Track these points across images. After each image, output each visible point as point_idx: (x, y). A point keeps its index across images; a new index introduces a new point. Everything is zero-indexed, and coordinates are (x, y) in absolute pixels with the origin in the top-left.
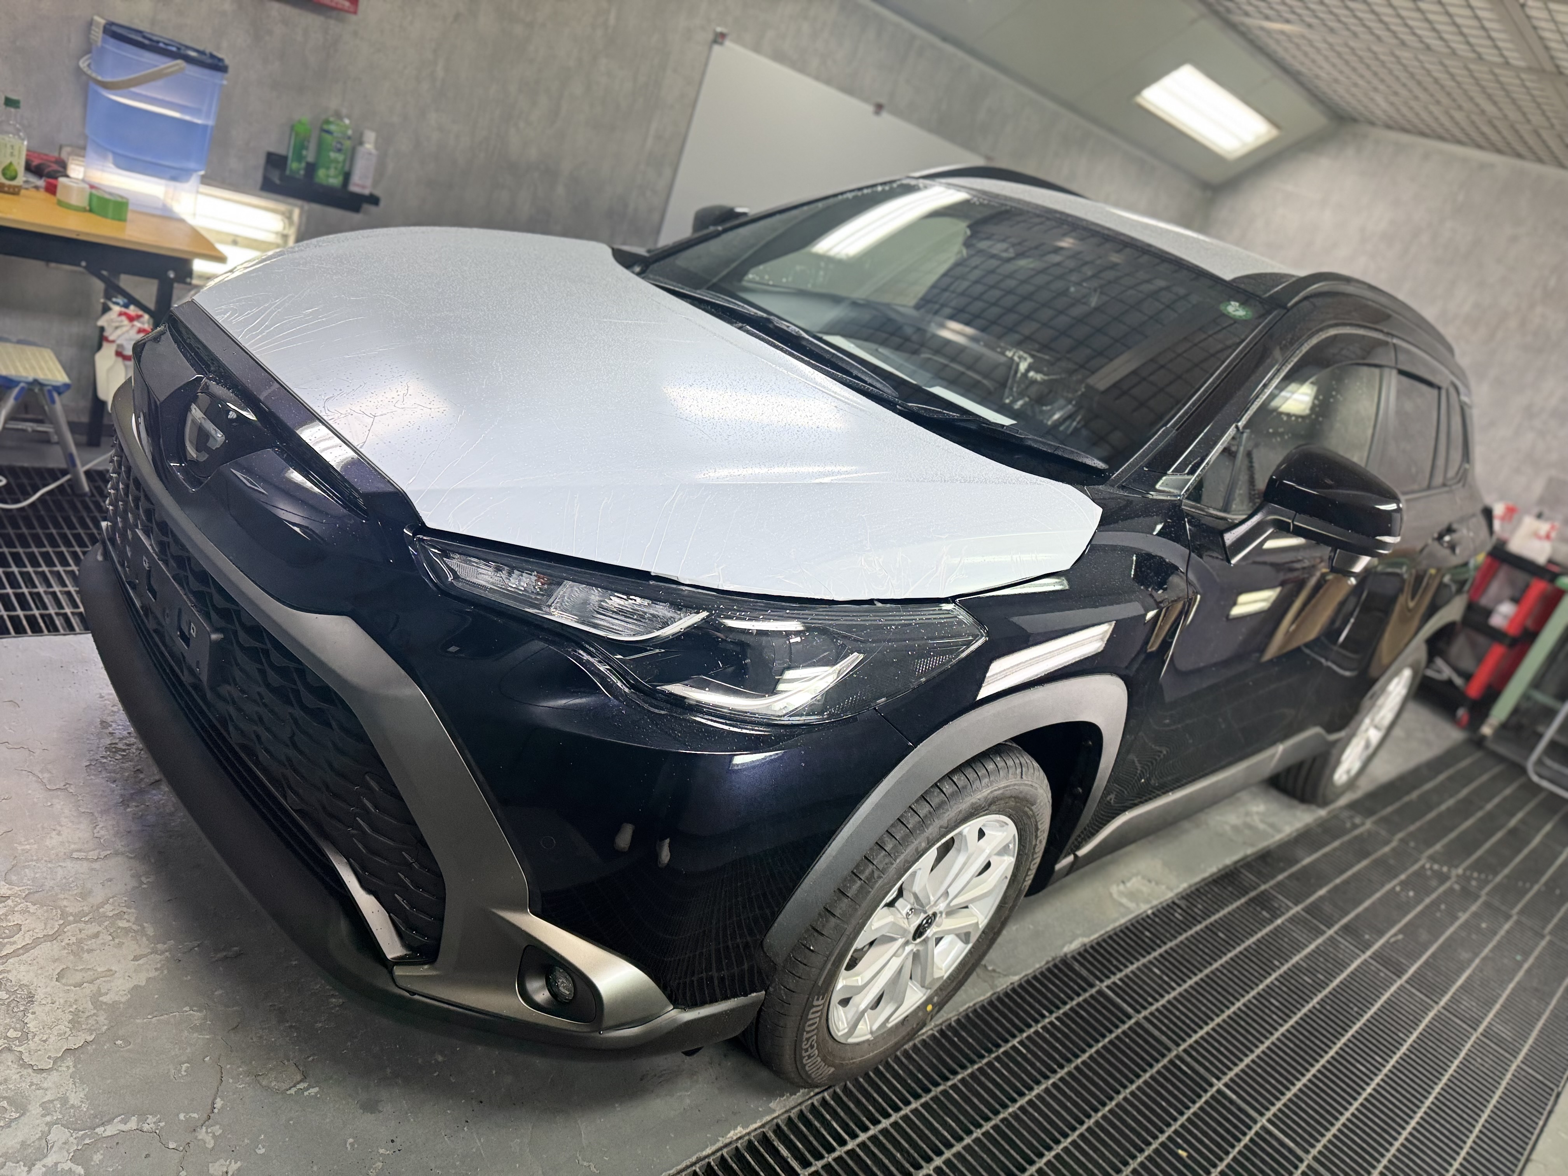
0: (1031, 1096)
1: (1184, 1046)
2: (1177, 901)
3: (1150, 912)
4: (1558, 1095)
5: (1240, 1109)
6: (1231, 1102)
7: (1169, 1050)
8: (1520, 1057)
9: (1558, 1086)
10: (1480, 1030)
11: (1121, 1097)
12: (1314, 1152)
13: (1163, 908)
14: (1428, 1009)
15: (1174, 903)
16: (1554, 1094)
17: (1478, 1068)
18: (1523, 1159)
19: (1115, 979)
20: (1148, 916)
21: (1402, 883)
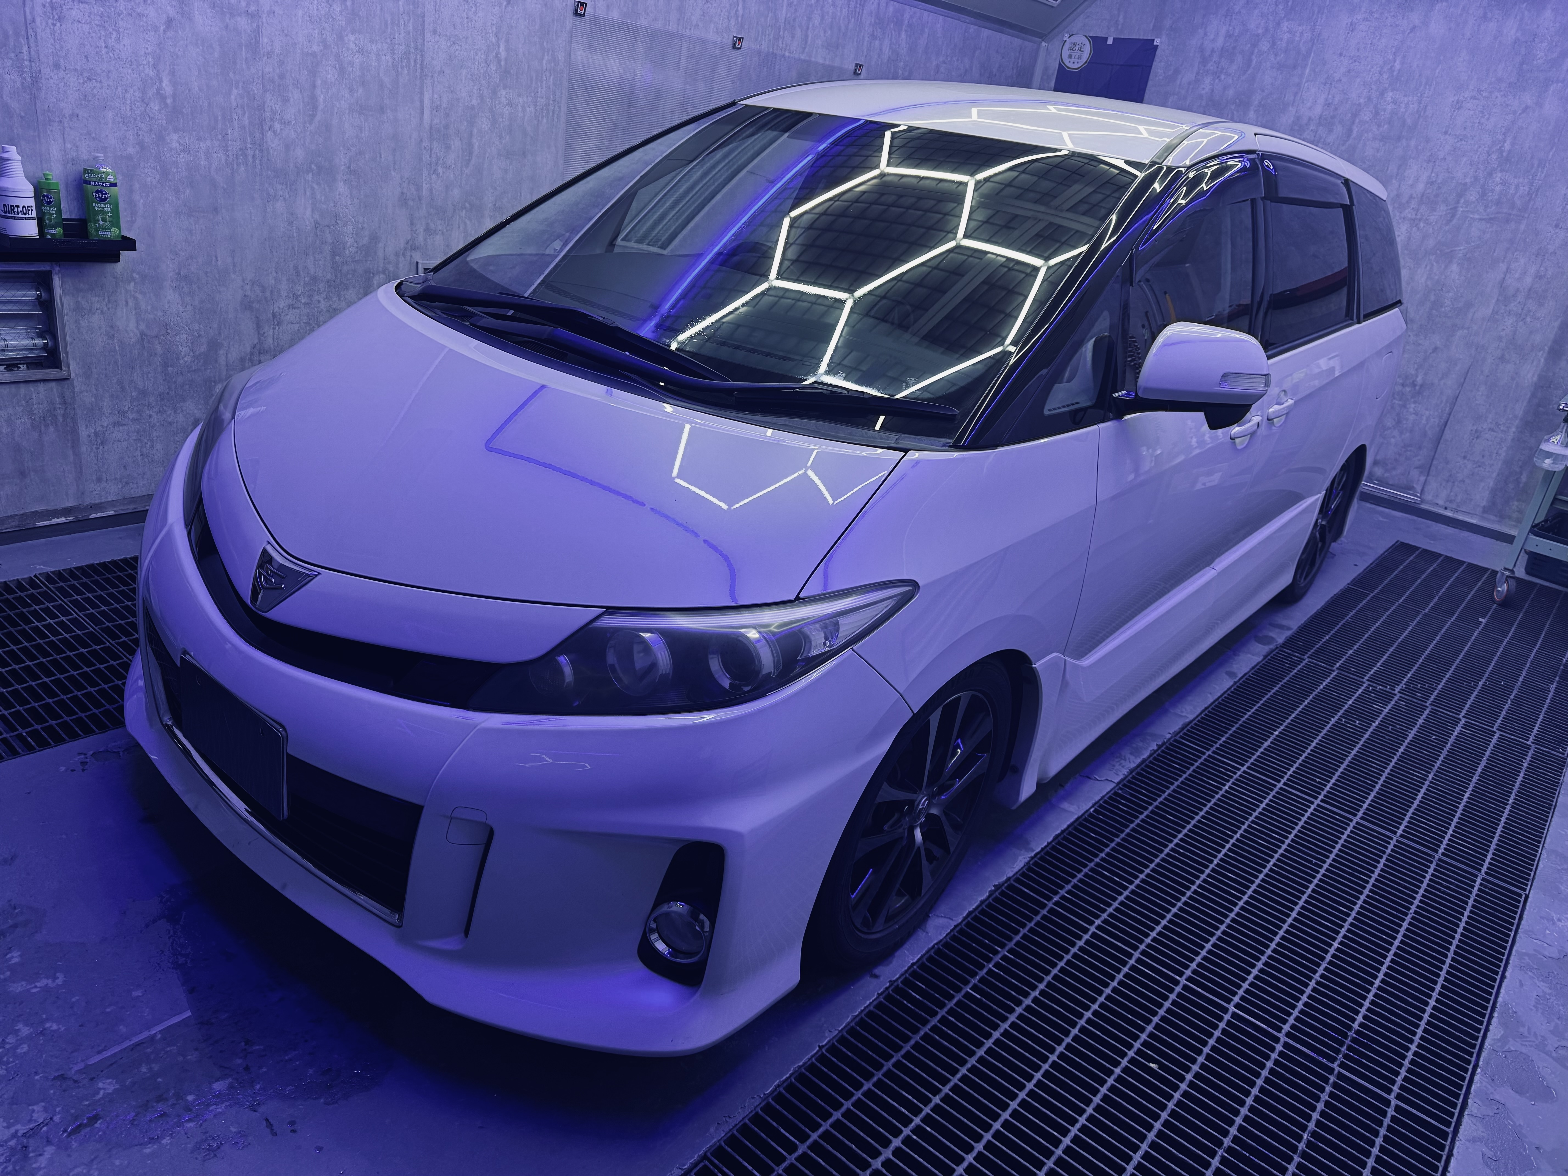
0: (988, 1044)
1: (1142, 947)
2: (1120, 792)
3: (1092, 810)
4: (1527, 897)
5: (1208, 1001)
6: (1198, 995)
8: (1484, 869)
9: (1525, 890)
10: (1441, 851)
12: (1286, 1028)
13: (1105, 802)
14: (1387, 840)
15: (1116, 794)
16: (1522, 900)
18: (1498, 978)
19: (1063, 893)
20: (1091, 815)
21: (1346, 715)
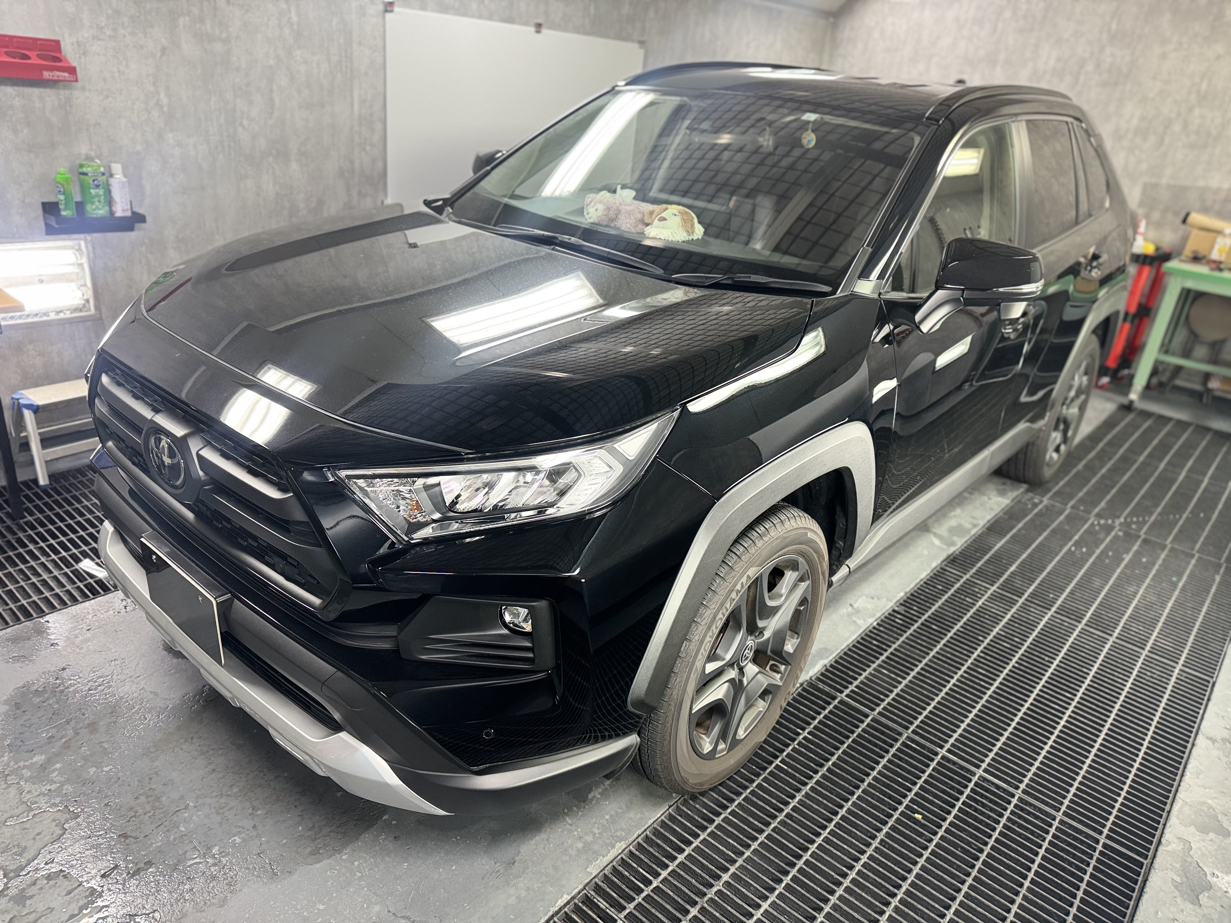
0: (794, 803)
1: (912, 728)
2: (896, 609)
3: (875, 624)
4: (1214, 683)
5: (962, 768)
6: (954, 763)
7: (900, 734)
8: (1181, 662)
9: (1212, 677)
10: (1148, 648)
11: (866, 784)
12: (1022, 786)
13: (886, 617)
14: (1104, 641)
15: (894, 611)
16: (1210, 685)
17: (1148, 681)
19: (852, 687)
20: (874, 628)
21: (1076, 544)
